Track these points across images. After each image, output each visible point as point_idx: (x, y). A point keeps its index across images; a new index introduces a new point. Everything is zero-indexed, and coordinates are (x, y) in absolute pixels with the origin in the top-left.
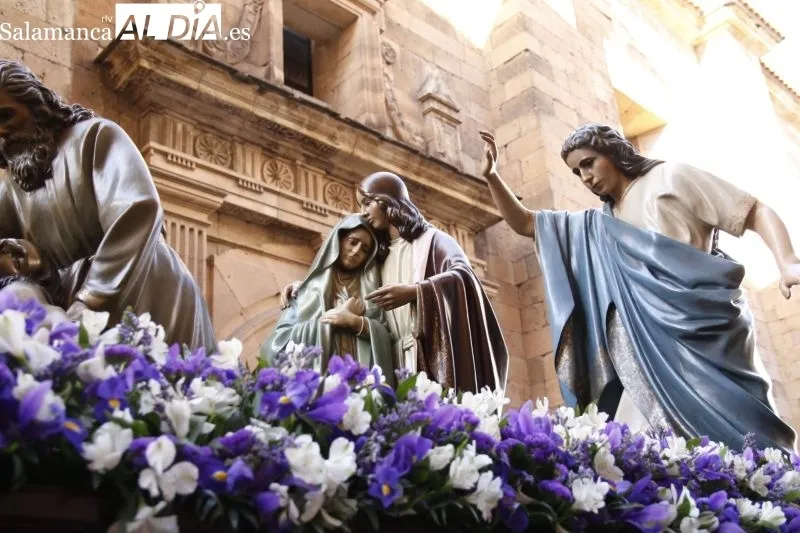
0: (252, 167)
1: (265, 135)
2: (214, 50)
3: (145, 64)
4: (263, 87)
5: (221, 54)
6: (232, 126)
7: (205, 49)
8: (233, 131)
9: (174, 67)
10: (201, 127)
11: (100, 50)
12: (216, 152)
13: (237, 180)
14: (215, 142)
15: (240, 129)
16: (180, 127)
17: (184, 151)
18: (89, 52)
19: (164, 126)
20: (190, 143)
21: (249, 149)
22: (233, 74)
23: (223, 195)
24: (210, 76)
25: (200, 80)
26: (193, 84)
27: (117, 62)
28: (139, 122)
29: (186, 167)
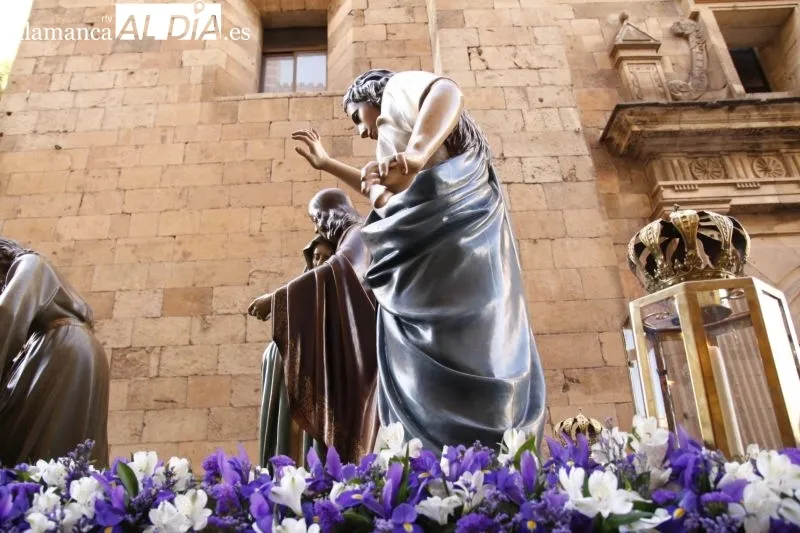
0: (744, 171)
1: (745, 141)
2: (680, 94)
3: (636, 128)
4: (731, 105)
5: (686, 94)
6: (716, 145)
7: (674, 98)
8: (717, 148)
9: (657, 121)
10: (691, 155)
11: (601, 132)
12: (709, 170)
13: (734, 185)
14: (706, 163)
15: (723, 145)
16: (675, 162)
17: (685, 178)
18: (594, 136)
19: (663, 166)
20: (687, 170)
21: (736, 157)
22: (705, 107)
23: (728, 201)
24: (686, 116)
25: (679, 122)
26: (676, 127)
27: (615, 135)
28: (644, 171)
29: (691, 190)
